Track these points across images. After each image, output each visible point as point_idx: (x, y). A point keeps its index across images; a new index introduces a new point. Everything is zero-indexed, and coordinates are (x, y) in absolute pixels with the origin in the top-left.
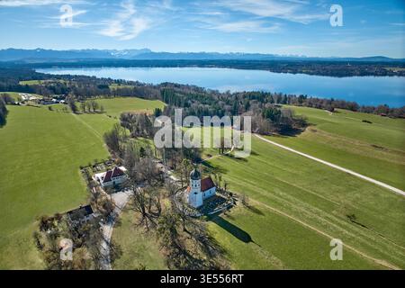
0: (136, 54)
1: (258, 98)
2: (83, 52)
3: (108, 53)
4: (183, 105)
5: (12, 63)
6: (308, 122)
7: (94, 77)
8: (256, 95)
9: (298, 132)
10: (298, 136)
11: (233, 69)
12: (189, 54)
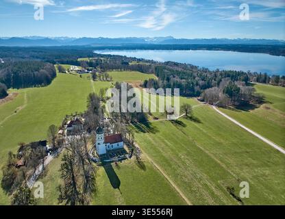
0: (161, 40)
1: (233, 76)
2: (127, 39)
3: (143, 39)
4: (166, 78)
5: (83, 46)
6: (266, 100)
7: (125, 57)
8: (231, 74)
9: (253, 107)
10: (251, 111)
11: (236, 52)
12: (202, 40)
